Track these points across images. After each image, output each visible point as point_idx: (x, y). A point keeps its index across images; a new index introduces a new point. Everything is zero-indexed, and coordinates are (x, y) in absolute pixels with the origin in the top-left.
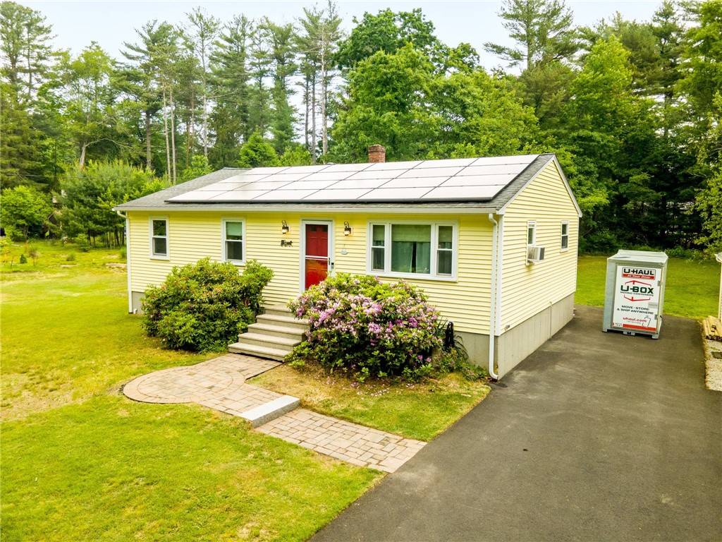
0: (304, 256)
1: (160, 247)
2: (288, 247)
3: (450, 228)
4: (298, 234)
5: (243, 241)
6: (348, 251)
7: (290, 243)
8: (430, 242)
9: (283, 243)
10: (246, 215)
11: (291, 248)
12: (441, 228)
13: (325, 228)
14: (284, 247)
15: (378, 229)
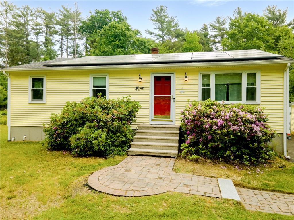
0: (153, 95)
1: (38, 95)
2: (141, 91)
3: (255, 75)
4: (149, 83)
5: (106, 89)
6: (185, 91)
7: (142, 88)
8: (241, 84)
9: (137, 88)
10: (110, 73)
11: (143, 91)
12: (248, 75)
13: (169, 78)
14: (138, 91)
15: (206, 77)
